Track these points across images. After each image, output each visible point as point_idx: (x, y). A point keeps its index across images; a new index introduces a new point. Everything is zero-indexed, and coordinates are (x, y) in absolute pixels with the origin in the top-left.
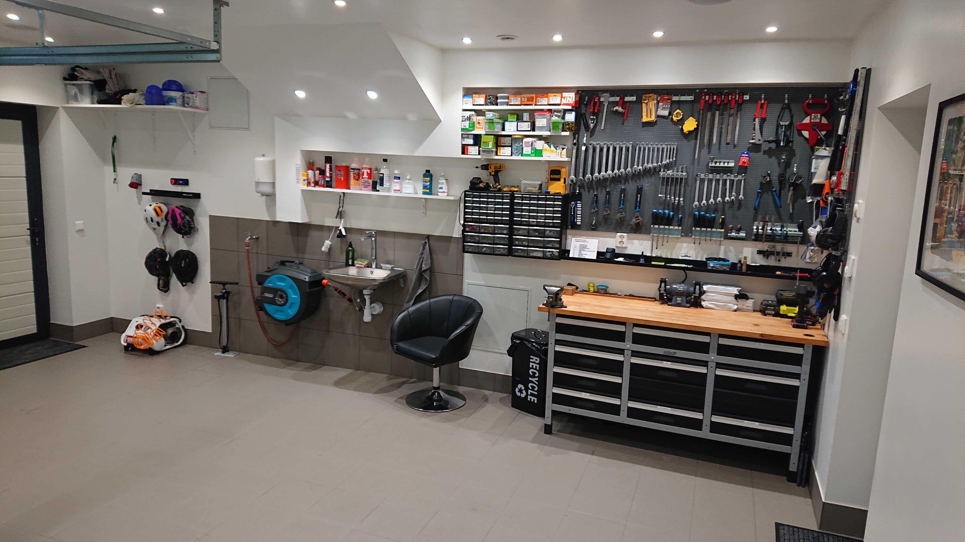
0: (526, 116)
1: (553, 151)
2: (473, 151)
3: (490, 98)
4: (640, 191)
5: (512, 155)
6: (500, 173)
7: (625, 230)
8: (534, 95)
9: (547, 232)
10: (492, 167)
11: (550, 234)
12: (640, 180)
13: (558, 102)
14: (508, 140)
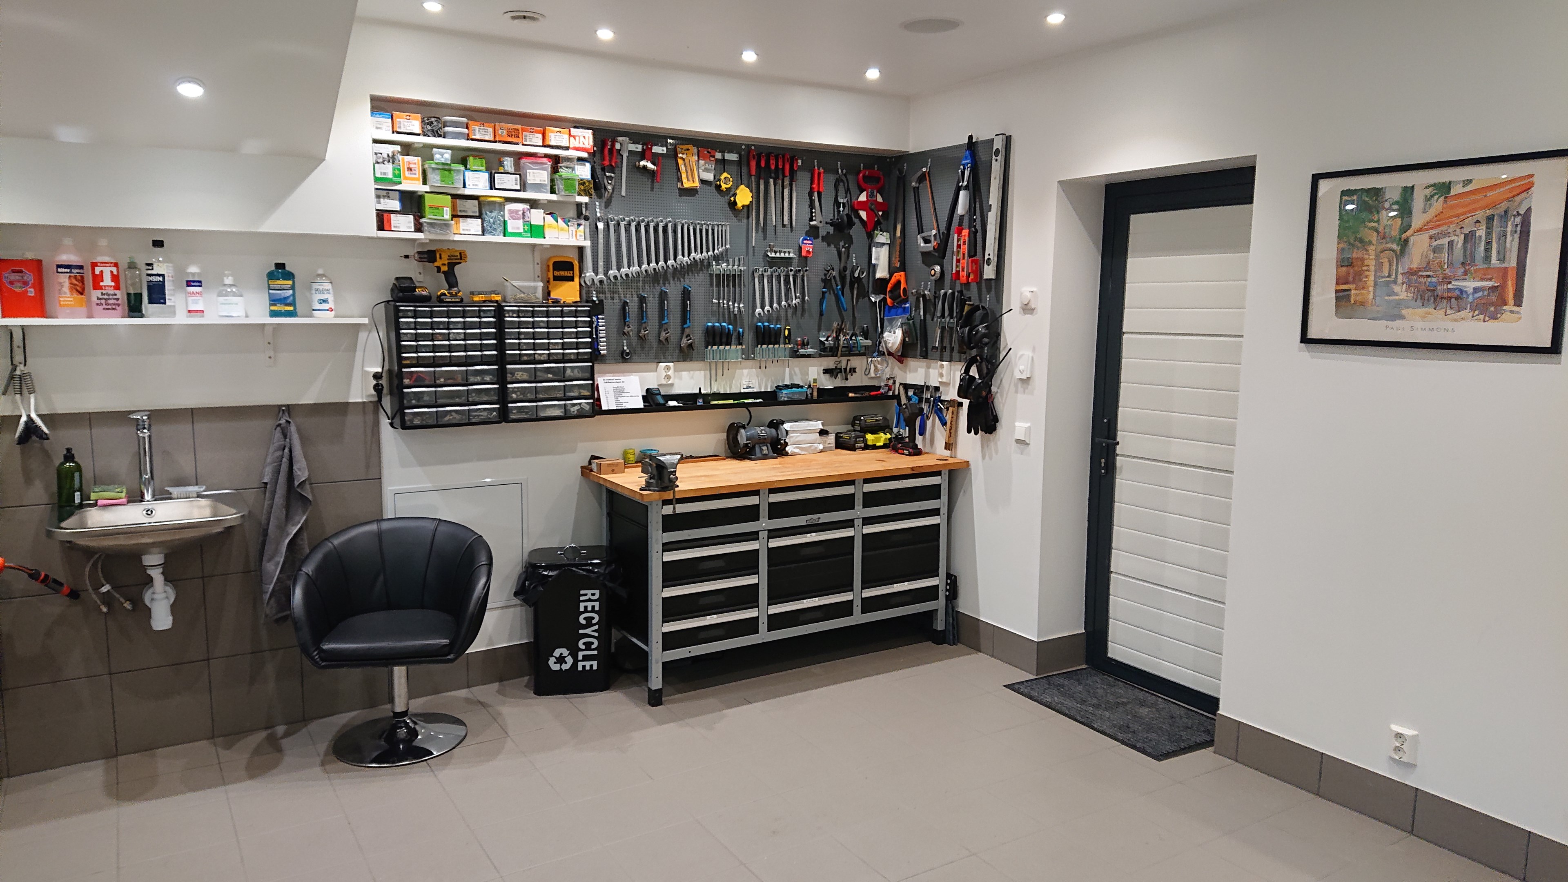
0: (509, 163)
1: (562, 229)
2: (403, 225)
3: (432, 123)
4: (686, 295)
5: (483, 234)
6: (457, 268)
7: (670, 357)
8: (519, 127)
9: (569, 372)
10: (445, 256)
11: (572, 374)
12: (684, 278)
13: (565, 143)
14: (472, 207)
